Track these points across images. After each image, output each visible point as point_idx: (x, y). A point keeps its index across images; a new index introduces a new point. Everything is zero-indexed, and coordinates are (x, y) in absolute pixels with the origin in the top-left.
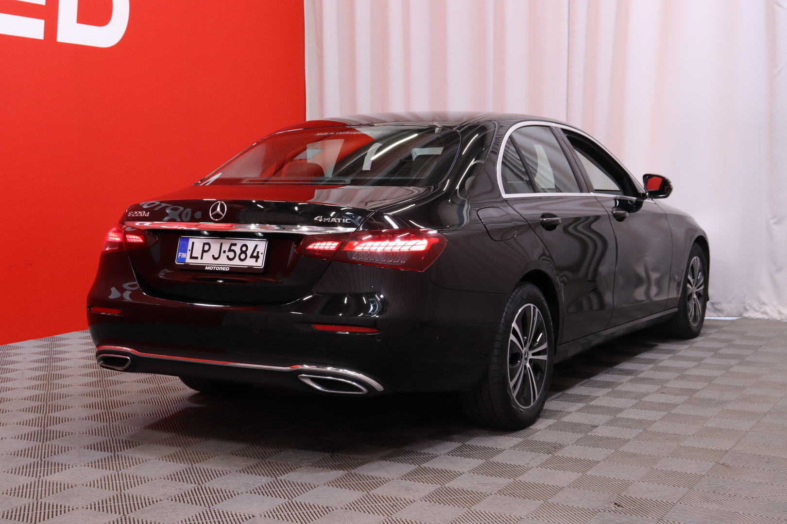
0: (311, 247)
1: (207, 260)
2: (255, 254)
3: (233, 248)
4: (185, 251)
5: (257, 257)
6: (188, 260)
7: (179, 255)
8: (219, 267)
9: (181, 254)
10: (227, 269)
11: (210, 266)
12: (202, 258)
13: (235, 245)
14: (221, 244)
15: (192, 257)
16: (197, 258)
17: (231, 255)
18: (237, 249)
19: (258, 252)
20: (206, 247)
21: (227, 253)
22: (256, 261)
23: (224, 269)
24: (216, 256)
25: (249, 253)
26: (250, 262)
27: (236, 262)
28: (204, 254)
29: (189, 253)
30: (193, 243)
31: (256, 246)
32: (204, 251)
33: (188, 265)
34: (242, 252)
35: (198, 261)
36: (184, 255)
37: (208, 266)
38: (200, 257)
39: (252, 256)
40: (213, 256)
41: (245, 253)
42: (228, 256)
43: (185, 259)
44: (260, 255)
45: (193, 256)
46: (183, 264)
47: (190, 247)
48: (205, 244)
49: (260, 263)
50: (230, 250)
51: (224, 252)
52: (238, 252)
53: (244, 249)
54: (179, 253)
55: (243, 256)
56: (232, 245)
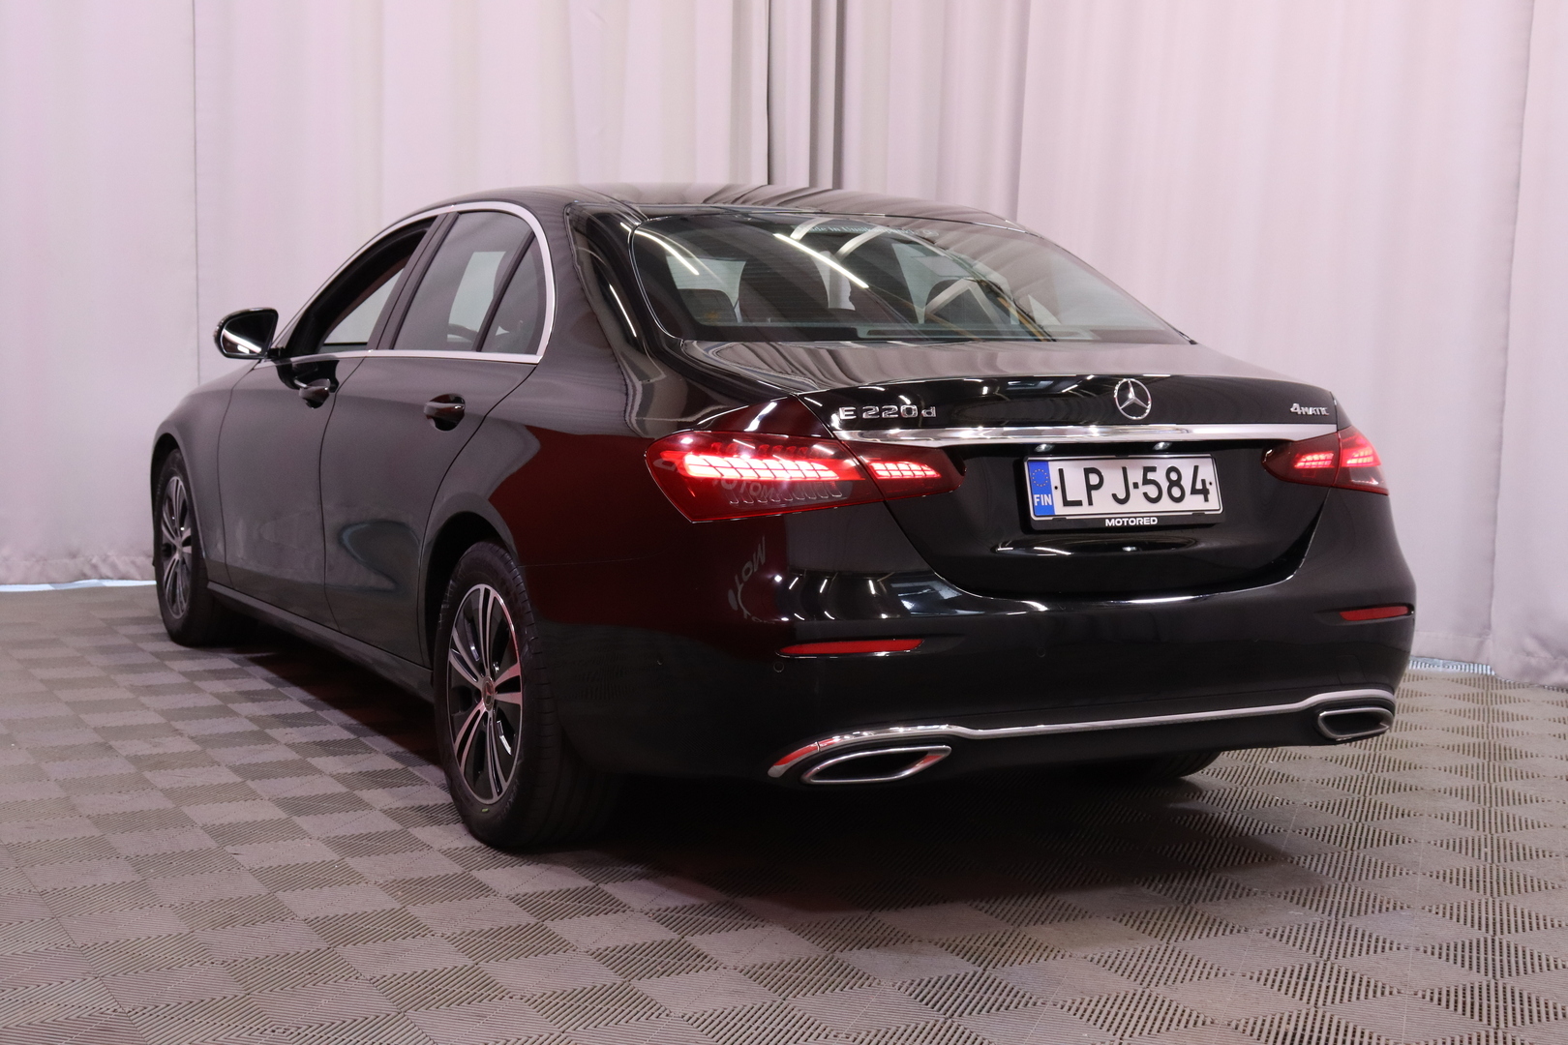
0: (1300, 465)
1: (1102, 506)
2: (1199, 486)
3: (1151, 476)
4: (1047, 491)
5: (1205, 492)
6: (1060, 510)
7: (1036, 500)
8: (1135, 518)
9: (1040, 498)
10: (1154, 522)
11: (1115, 518)
12: (1090, 503)
13: (1153, 469)
14: (1124, 470)
15: (1067, 503)
16: (1079, 503)
17: (1153, 492)
18: (1159, 476)
19: (1203, 481)
20: (1094, 479)
21: (1142, 489)
22: (1206, 500)
23: (1145, 522)
24: (1122, 495)
25: (1187, 483)
26: (1193, 504)
27: (1166, 505)
28: (1093, 493)
29: (1057, 495)
30: (1061, 472)
31: (1196, 468)
32: (1090, 488)
33: (1061, 519)
34: (1172, 484)
35: (1084, 510)
36: (1046, 500)
37: (1110, 519)
38: (1085, 501)
39: (1194, 491)
40: (1114, 496)
41: (1177, 483)
42: (1146, 495)
43: (1051, 508)
44: (1208, 486)
45: (1069, 499)
46: (1051, 518)
47: (1055, 480)
48: (1088, 471)
49: (1214, 504)
50: (1146, 482)
51: (1135, 485)
52: (1165, 485)
53: (1174, 476)
54: (1035, 496)
55: (1176, 492)
56: (1147, 470)
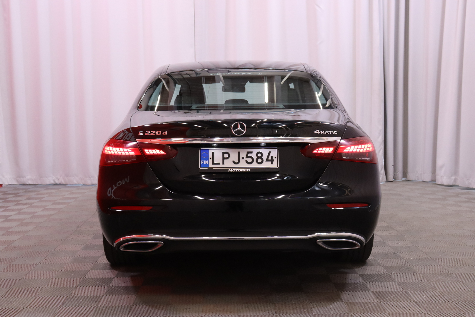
0: (315, 151)
1: (229, 165)
2: (270, 158)
3: (249, 155)
4: (207, 159)
5: (272, 161)
6: (211, 166)
7: (202, 162)
8: (241, 169)
9: (204, 162)
10: (249, 170)
11: (233, 169)
12: (223, 163)
13: (251, 152)
14: (239, 153)
15: (214, 163)
16: (219, 164)
17: (250, 160)
18: (254, 155)
19: (272, 157)
20: (226, 156)
21: (245, 159)
22: (272, 163)
23: (245, 170)
24: (236, 161)
25: (265, 158)
26: (266, 165)
27: (255, 165)
28: (225, 160)
29: (211, 161)
30: (213, 153)
31: (270, 153)
32: (224, 159)
33: (211, 169)
34: (258, 158)
35: (221, 166)
36: (206, 162)
37: (230, 169)
38: (221, 163)
39: (267, 160)
40: (234, 162)
41: (261, 158)
42: (247, 161)
43: (208, 165)
44: (274, 159)
45: (215, 162)
46: (207, 168)
47: (210, 155)
48: (224, 153)
49: (275, 165)
50: (247, 157)
51: (243, 158)
52: (255, 158)
53: (259, 155)
54: (202, 161)
55: (260, 161)
56: (248, 153)
